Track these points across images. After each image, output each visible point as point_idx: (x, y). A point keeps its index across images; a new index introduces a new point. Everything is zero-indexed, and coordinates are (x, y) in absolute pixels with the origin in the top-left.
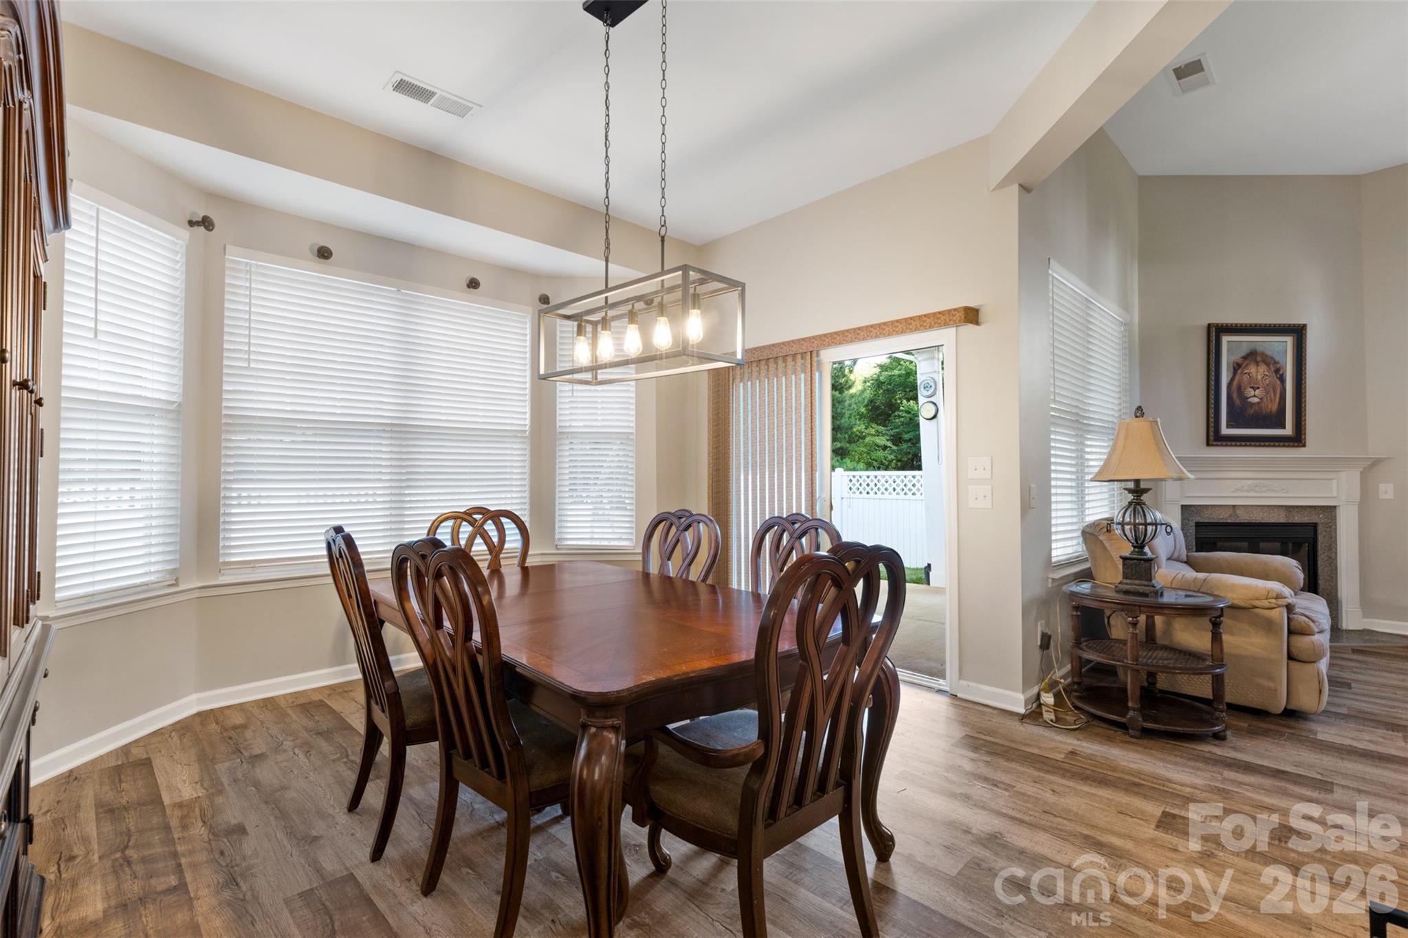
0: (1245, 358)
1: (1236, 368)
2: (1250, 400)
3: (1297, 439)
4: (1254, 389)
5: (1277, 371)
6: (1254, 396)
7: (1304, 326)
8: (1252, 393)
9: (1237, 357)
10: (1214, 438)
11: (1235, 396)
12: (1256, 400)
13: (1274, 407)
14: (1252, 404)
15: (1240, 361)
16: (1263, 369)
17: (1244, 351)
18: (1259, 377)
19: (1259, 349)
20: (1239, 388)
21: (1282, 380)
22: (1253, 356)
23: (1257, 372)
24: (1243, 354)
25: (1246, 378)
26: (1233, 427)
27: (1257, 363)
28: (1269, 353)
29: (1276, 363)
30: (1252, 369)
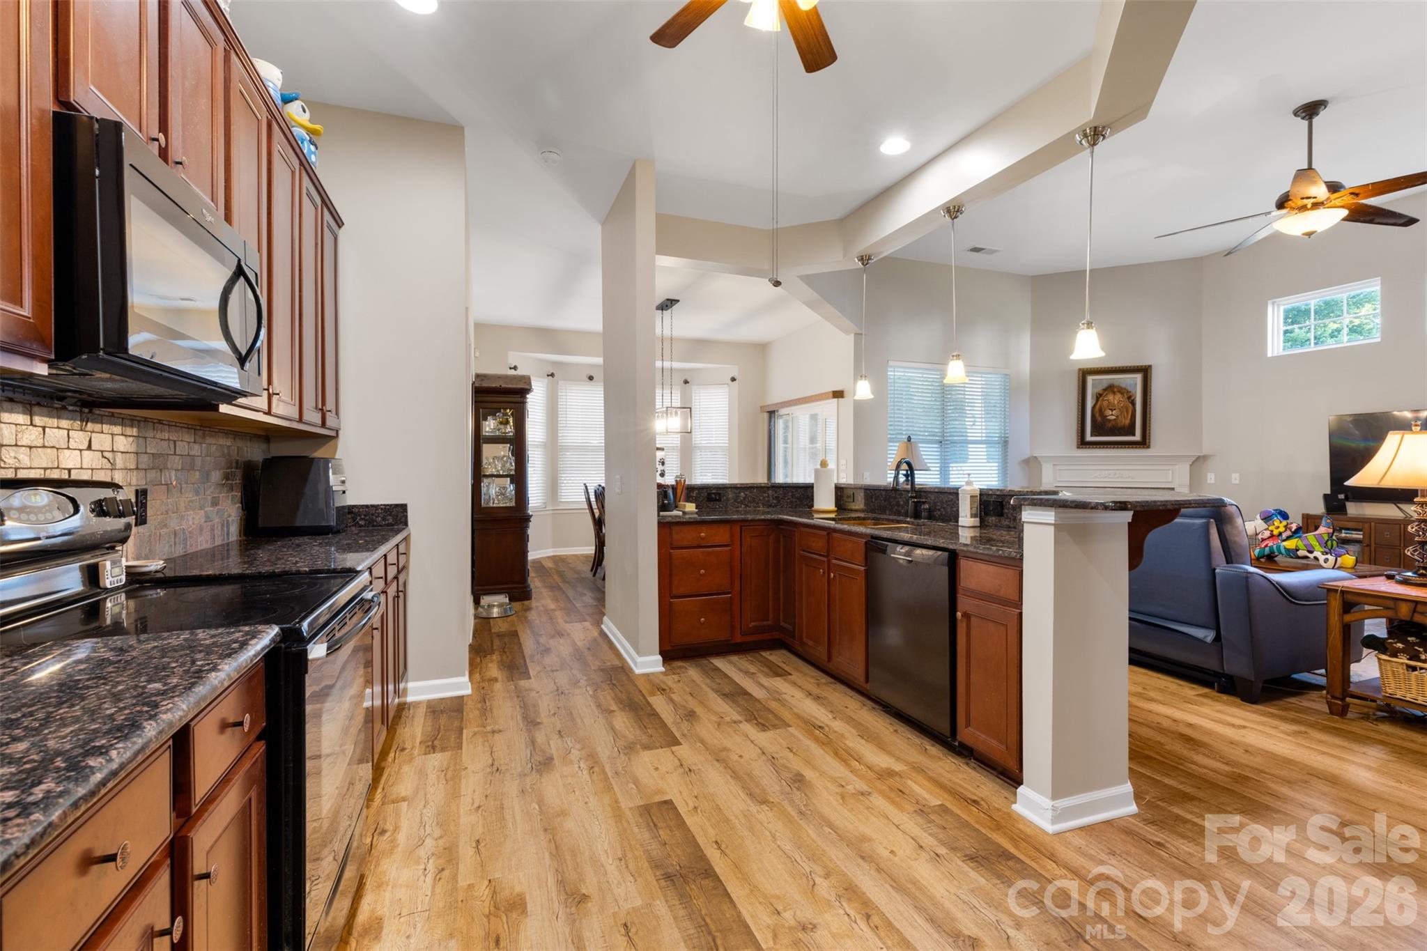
0: (1105, 390)
1: (1099, 397)
2: (1109, 417)
3: (1144, 443)
4: (1112, 410)
5: (1129, 398)
6: (1111, 415)
7: (1150, 367)
8: (1111, 413)
9: (1099, 389)
10: (1083, 443)
11: (1097, 415)
12: (1113, 417)
13: (1127, 422)
14: (1110, 420)
15: (1101, 392)
16: (1118, 396)
17: (1105, 385)
18: (1116, 402)
19: (1116, 383)
20: (1101, 410)
21: (1133, 403)
22: (1111, 388)
23: (1114, 398)
24: (1104, 387)
25: (1105, 403)
26: (1096, 436)
27: (1114, 393)
28: (1123, 386)
29: (1128, 392)
30: (1111, 397)
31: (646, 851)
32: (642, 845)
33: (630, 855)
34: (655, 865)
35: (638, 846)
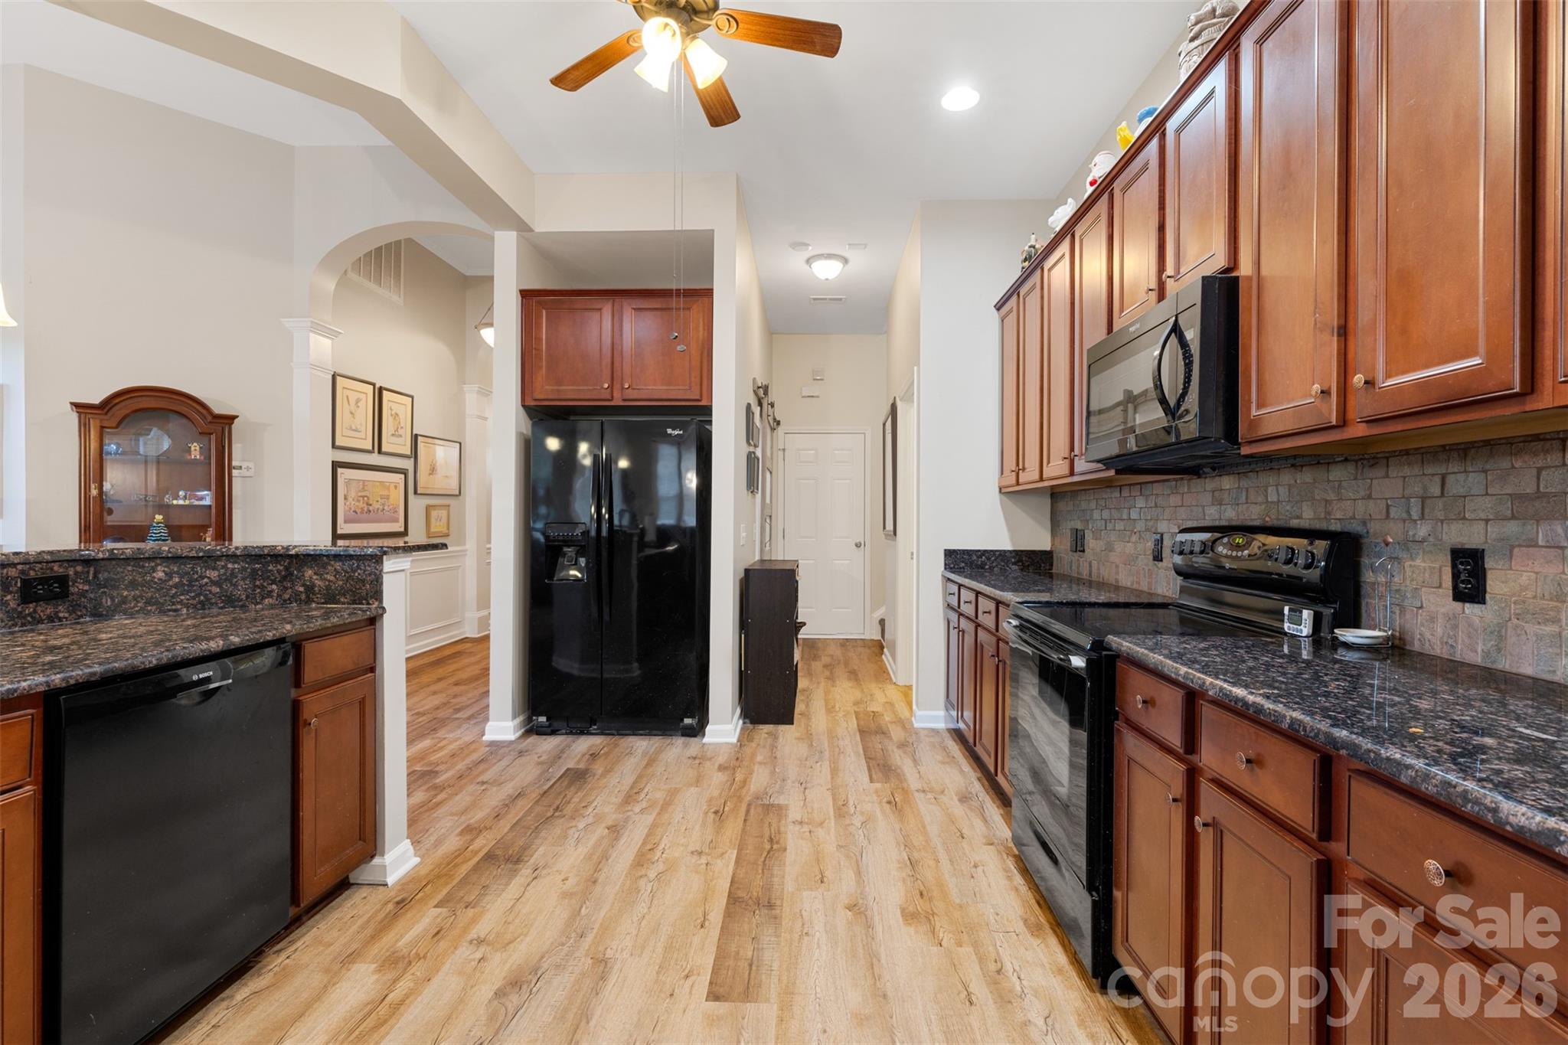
31: (778, 936)
32: (778, 944)
33: (796, 936)
34: (776, 919)
35: (783, 944)
